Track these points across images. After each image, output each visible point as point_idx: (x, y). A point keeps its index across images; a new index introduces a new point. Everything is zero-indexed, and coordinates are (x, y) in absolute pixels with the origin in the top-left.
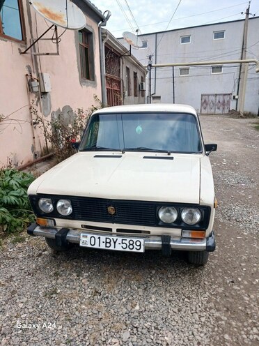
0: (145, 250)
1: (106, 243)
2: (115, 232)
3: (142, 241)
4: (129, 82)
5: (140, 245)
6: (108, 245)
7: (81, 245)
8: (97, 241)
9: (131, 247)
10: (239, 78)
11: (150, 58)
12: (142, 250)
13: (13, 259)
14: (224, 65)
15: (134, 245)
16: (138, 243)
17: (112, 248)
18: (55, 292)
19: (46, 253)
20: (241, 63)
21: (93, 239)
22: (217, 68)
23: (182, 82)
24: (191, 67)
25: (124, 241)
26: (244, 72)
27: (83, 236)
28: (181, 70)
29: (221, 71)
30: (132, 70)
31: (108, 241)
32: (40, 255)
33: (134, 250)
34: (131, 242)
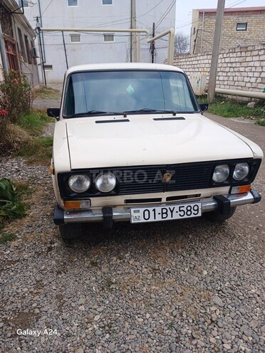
0: (202, 214)
1: (163, 214)
2: (165, 201)
3: (199, 205)
4: (22, 46)
5: (198, 210)
6: (165, 215)
7: (133, 222)
8: (152, 213)
9: (189, 213)
10: (131, 49)
11: (37, 20)
12: (200, 214)
13: (18, 261)
14: (116, 33)
15: (192, 210)
16: (196, 208)
17: (169, 218)
18: (110, 283)
19: (55, 245)
20: (131, 32)
21: (147, 212)
22: (109, 37)
23: (74, 50)
24: (82, 34)
25: (181, 209)
26: (136, 42)
27: (135, 212)
28: (72, 36)
29: (113, 40)
30: (23, 32)
31: (164, 211)
32: (50, 249)
33: (192, 216)
34: (189, 208)
